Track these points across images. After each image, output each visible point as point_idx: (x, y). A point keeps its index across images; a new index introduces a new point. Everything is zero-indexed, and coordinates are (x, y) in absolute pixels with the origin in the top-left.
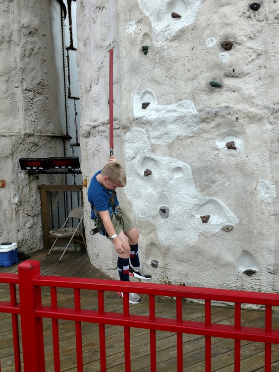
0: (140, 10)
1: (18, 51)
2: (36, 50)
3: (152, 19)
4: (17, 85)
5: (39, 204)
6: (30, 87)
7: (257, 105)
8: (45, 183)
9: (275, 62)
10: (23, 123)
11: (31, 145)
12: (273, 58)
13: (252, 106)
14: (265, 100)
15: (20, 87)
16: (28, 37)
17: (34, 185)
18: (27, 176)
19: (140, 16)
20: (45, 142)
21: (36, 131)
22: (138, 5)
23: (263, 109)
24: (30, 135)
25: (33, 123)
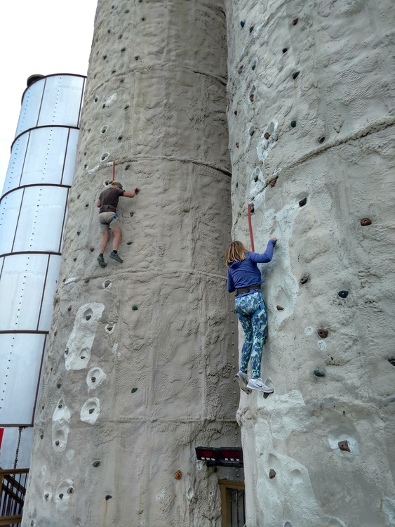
1: (203, 340)
2: (222, 337)
4: (201, 371)
6: (214, 372)
10: (204, 408)
11: (213, 432)
15: (204, 373)
16: (214, 327)
17: (214, 478)
18: (206, 467)
20: (229, 428)
21: (218, 416)
24: (211, 421)
25: (215, 408)
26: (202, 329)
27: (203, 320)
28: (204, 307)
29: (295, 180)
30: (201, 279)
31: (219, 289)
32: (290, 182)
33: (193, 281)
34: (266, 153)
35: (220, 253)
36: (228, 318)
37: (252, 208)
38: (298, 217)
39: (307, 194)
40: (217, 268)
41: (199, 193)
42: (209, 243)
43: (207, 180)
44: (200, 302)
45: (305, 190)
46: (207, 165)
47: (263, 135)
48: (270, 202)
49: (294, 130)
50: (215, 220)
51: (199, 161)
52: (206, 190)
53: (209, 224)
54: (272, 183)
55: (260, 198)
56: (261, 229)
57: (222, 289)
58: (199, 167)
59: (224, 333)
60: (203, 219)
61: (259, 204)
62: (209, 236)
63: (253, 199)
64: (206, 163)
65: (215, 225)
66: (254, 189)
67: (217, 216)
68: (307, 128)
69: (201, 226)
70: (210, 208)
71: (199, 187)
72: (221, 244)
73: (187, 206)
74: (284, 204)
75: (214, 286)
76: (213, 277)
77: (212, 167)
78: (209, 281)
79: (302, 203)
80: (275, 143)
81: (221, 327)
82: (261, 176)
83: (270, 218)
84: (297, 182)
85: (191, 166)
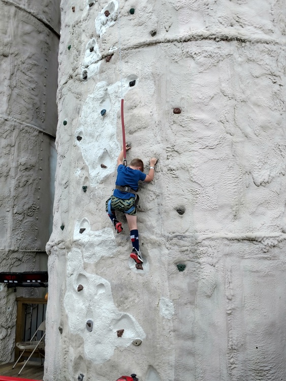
0: (83, 161)
1: (13, 183)
2: (30, 181)
3: (90, 167)
4: (8, 209)
5: (14, 316)
6: (21, 210)
7: (157, 233)
8: (24, 296)
9: (170, 201)
10: (9, 241)
11: (15, 260)
12: (168, 198)
13: (153, 234)
14: (162, 229)
15: (11, 211)
16: (24, 172)
17: (12, 297)
18: (6, 288)
19: (83, 165)
20: (29, 257)
21: (20, 247)
22: (82, 157)
23: (160, 237)
24: (14, 252)
25: (19, 241)
26: (12, 173)
27: (14, 165)
28: (16, 154)
29: (127, 62)
30: (15, 126)
31: (32, 138)
32: (123, 62)
33: (7, 127)
34: (104, 29)
35: (35, 104)
36: (37, 166)
37: (85, 76)
38: (127, 94)
39: (136, 77)
40: (31, 118)
41: (19, 40)
42: (26, 93)
43: (28, 28)
44: (13, 149)
45: (135, 73)
46: (30, 13)
47: (103, 11)
48: (104, 75)
49: (131, 16)
50: (33, 70)
51: (21, 6)
52: (26, 38)
53: (28, 73)
54: (108, 58)
55: (93, 69)
56: (92, 96)
57: (34, 138)
58: (21, 13)
59: (32, 178)
60: (22, 67)
61: (93, 74)
62: (26, 86)
63: (87, 67)
64: (29, 10)
65: (33, 76)
66: (88, 58)
67: (36, 67)
68: (143, 19)
69: (19, 74)
70: (29, 58)
71: (20, 33)
72: (37, 96)
73: (7, 50)
74: (116, 80)
75: (27, 135)
76: (27, 126)
77: (34, 16)
78: (23, 129)
79: (132, 84)
80: (113, 23)
81: (31, 172)
82: (96, 47)
83: (103, 89)
84: (129, 64)
85: (13, 9)
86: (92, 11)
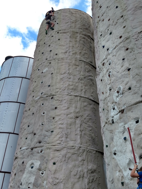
0: (119, 166)
2: (95, 179)
3: (123, 170)
16: (91, 174)
19: (119, 169)
22: (118, 164)
26: (85, 175)
27: (86, 170)
28: (86, 164)
29: (132, 112)
30: (84, 150)
31: (93, 155)
32: (130, 112)
33: (81, 151)
34: (118, 99)
35: (93, 137)
36: (97, 170)
37: (113, 121)
38: (136, 128)
39: (139, 118)
40: (91, 145)
41: (82, 109)
42: (88, 133)
43: (85, 104)
44: (84, 162)
45: (137, 116)
46: (86, 98)
47: (116, 91)
48: (122, 120)
49: (130, 91)
50: (90, 121)
51: (82, 96)
52: (85, 108)
53: (87, 123)
54: (122, 111)
55: (116, 118)
56: (118, 131)
57: (94, 155)
58: (82, 98)
59: (95, 177)
60: (85, 121)
61: (116, 120)
62: (87, 129)
63: (113, 117)
64: (85, 97)
65: (90, 124)
66: (113, 113)
67: (91, 120)
68: (136, 91)
69: (84, 124)
70: (87, 116)
71: (82, 107)
72: (93, 133)
73: (78, 115)
74: (129, 121)
75: (90, 154)
76: (90, 149)
77: (87, 98)
78: (88, 151)
79: (137, 122)
80: (122, 95)
81: (95, 174)
82: (116, 107)
83: (123, 127)
84: (133, 112)
85: (79, 98)
86: (111, 92)
